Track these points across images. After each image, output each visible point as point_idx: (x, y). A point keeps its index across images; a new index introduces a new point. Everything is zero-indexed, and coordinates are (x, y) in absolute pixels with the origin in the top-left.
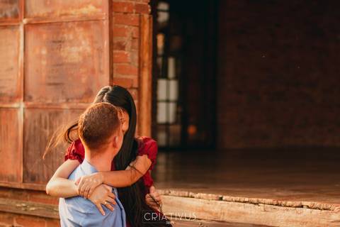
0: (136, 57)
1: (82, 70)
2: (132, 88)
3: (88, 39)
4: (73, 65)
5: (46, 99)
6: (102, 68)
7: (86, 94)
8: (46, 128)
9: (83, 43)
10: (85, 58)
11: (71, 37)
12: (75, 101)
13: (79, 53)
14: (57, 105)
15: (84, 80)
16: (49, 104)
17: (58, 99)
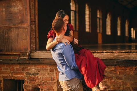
0: (34, 12)
1: (19, 15)
2: (33, 21)
3: (21, 5)
4: (16, 13)
5: (5, 25)
6: (27, 14)
7: (21, 22)
8: (5, 34)
9: (19, 6)
10: (20, 11)
11: (14, 4)
12: (17, 25)
13: (18, 9)
14: (10, 26)
15: (20, 18)
16: (7, 26)
17: (10, 25)
